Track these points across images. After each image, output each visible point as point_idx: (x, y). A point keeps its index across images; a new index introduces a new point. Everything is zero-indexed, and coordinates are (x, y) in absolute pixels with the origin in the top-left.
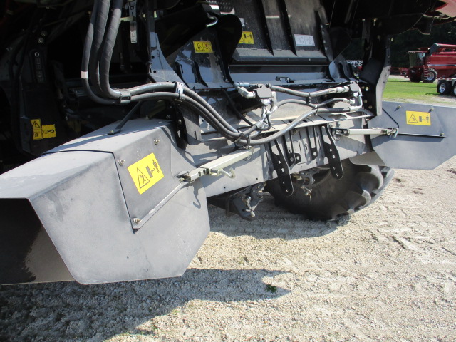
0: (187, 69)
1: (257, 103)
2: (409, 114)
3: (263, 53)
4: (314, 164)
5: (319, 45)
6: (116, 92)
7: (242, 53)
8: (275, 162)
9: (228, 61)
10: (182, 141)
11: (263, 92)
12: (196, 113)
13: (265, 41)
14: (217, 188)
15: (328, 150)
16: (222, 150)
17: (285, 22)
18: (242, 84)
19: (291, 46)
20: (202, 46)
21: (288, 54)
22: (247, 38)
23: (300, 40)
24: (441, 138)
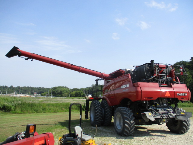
0: (152, 107)
1: (159, 110)
2: (181, 113)
3: (160, 106)
4: (167, 117)
5: (167, 105)
6: (148, 109)
7: (157, 106)
8: (161, 116)
9: (156, 107)
10: (152, 113)
11: (159, 109)
12: (153, 111)
13: (160, 105)
14: (156, 117)
15: (168, 116)
16: (156, 114)
17: (162, 103)
18: (157, 109)
19: (163, 105)
20: (154, 106)
21: (163, 106)
22: (158, 105)
23: (164, 104)
24: (186, 116)
